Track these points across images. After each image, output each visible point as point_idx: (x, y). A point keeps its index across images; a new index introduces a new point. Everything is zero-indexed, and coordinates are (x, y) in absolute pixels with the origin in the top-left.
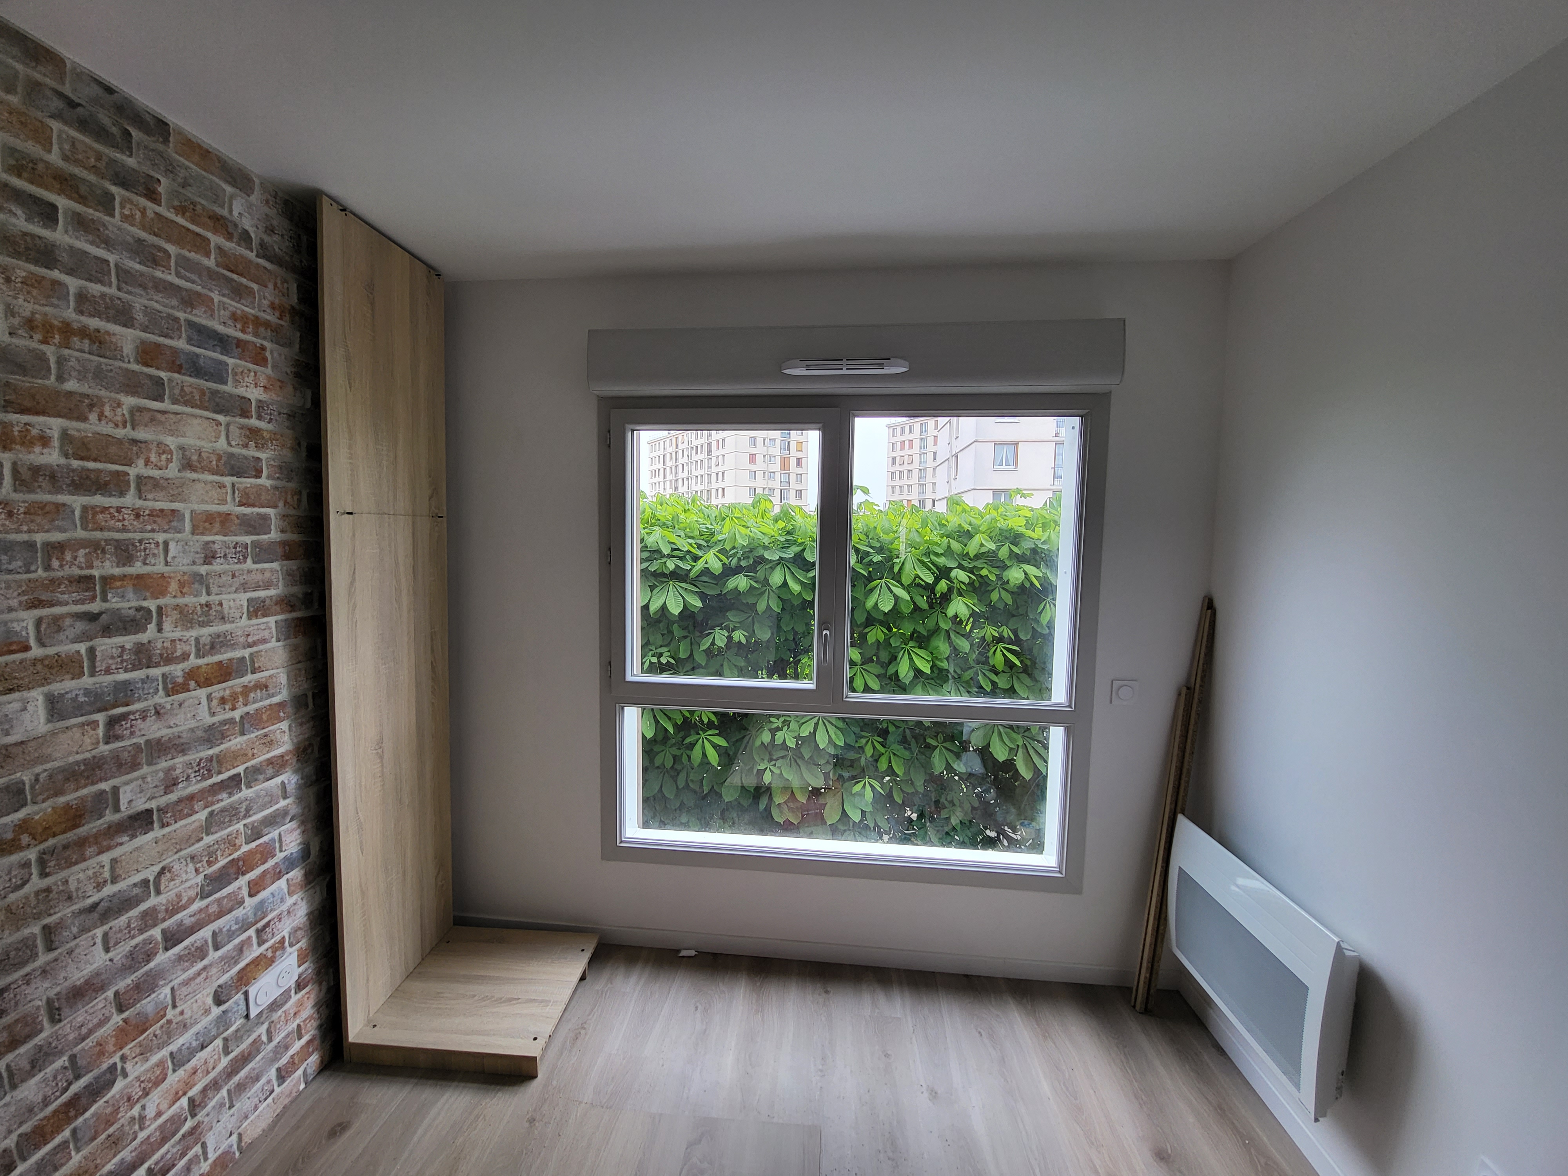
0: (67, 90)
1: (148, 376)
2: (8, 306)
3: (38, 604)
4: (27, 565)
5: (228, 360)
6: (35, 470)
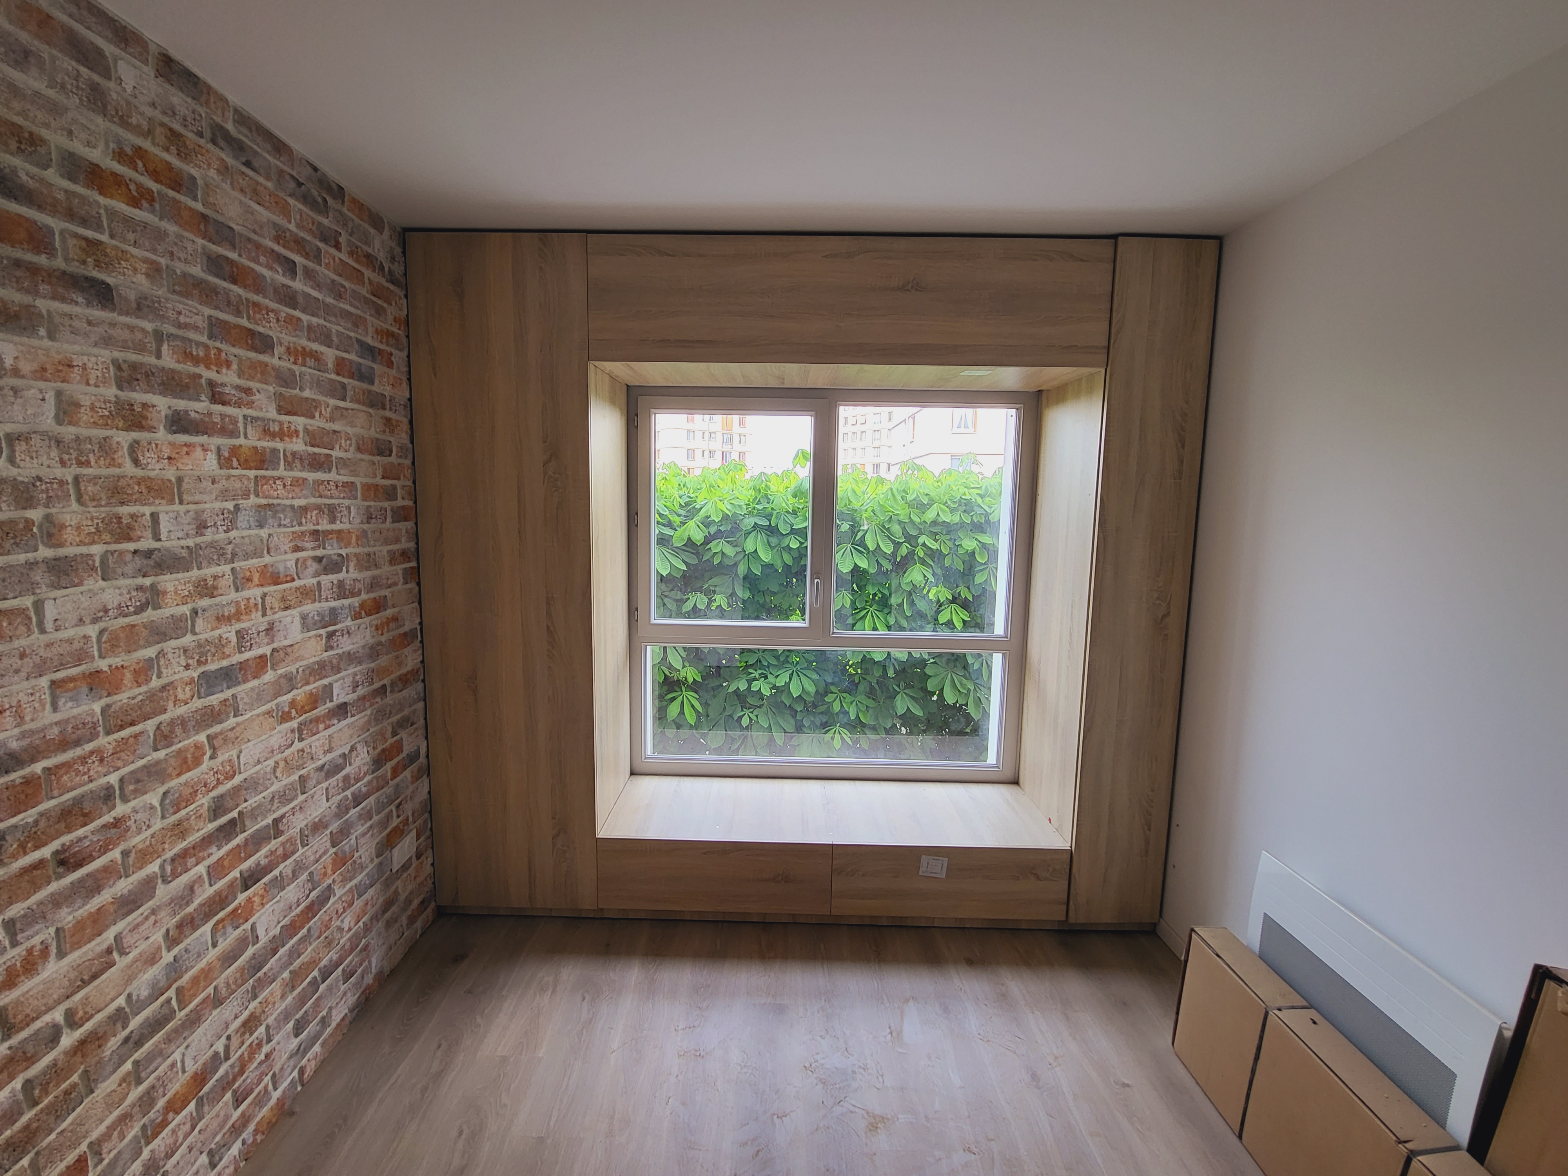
0: (295, 174)
1: (339, 382)
2: (278, 338)
3: (297, 549)
4: (292, 521)
5: (375, 366)
6: (294, 454)
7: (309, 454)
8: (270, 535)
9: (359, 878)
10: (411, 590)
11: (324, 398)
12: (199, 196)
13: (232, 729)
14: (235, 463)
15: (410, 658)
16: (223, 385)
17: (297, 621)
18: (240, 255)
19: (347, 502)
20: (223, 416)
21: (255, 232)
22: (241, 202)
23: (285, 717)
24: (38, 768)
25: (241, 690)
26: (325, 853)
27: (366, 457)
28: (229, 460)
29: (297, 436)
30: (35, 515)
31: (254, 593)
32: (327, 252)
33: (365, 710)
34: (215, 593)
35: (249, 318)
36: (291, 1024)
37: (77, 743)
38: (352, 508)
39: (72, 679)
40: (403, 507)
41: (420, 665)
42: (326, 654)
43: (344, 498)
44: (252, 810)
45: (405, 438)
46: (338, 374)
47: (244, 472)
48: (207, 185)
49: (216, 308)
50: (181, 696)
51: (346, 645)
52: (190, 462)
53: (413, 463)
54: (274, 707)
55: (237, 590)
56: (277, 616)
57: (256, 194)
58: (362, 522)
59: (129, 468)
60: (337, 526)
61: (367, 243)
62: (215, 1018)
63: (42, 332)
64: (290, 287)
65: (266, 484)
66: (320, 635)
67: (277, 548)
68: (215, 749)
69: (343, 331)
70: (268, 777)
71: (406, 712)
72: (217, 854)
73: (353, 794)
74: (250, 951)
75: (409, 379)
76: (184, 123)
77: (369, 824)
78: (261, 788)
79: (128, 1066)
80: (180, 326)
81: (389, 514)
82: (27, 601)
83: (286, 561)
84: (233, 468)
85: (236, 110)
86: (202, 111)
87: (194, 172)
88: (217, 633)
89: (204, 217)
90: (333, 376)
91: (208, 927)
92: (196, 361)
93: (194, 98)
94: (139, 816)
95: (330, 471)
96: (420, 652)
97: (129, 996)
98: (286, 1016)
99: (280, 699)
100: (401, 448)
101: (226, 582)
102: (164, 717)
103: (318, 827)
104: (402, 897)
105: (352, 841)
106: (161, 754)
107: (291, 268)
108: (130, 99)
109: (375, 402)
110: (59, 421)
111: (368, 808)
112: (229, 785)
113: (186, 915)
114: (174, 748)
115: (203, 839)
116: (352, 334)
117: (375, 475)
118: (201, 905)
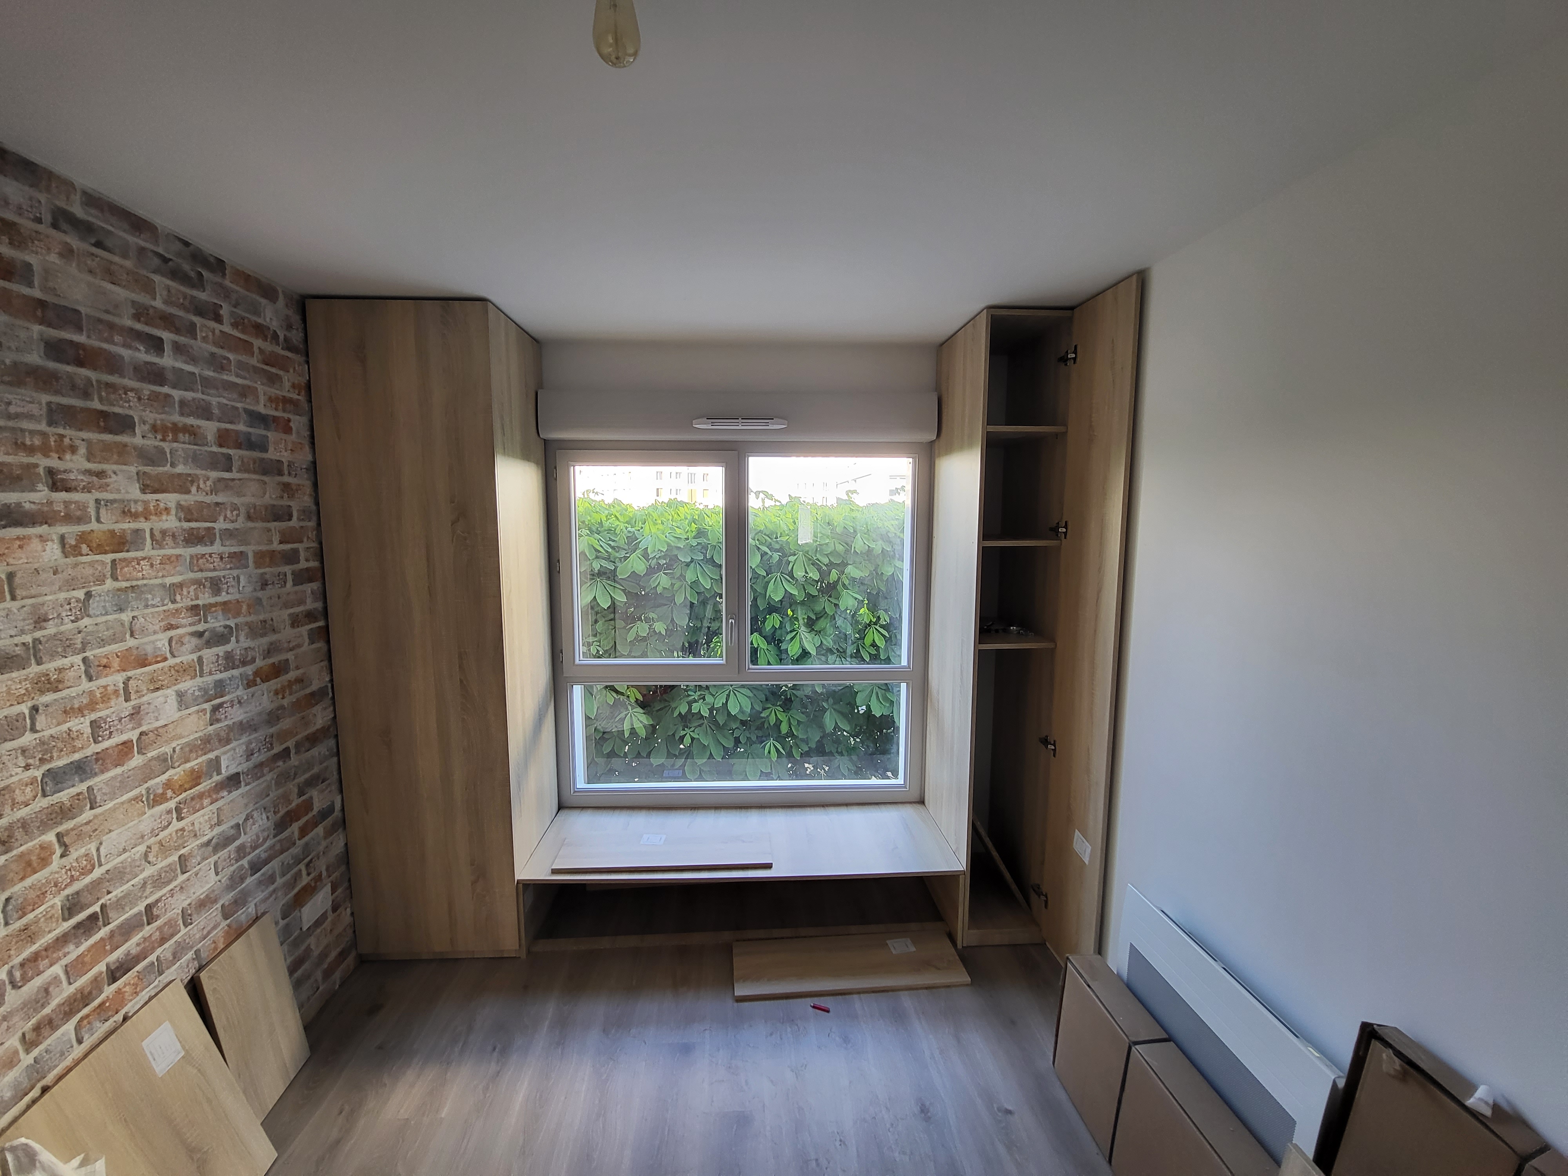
0: (160, 250)
1: (223, 454)
2: (141, 417)
3: (170, 627)
4: (162, 600)
5: (268, 434)
6: (164, 533)
7: (184, 530)
8: (133, 618)
10: (318, 649)
11: (203, 472)
12: (36, 282)
13: (88, 822)
14: (85, 550)
15: (318, 717)
16: (67, 471)
17: (173, 700)
18: (89, 337)
19: (235, 573)
20: (66, 503)
21: (107, 312)
22: (89, 284)
23: (158, 800)
25: (99, 780)
26: (215, 927)
27: (259, 524)
28: (76, 547)
29: (168, 514)
31: (114, 679)
32: (203, 325)
33: (263, 775)
34: (60, 687)
35: (101, 400)
38: (242, 578)
40: (307, 569)
41: (330, 723)
42: (211, 728)
43: (231, 569)
44: (118, 900)
45: (308, 501)
46: (221, 446)
47: (98, 557)
48: (46, 270)
49: (57, 392)
50: (19, 798)
51: (237, 715)
52: (23, 556)
53: (319, 524)
54: (144, 792)
55: (90, 680)
56: (145, 699)
57: (109, 274)
58: (255, 590)
60: (223, 597)
61: (256, 313)
64: (155, 364)
65: (127, 566)
66: (205, 710)
67: (144, 630)
68: (66, 846)
69: (225, 401)
70: (138, 863)
71: (316, 770)
72: (73, 952)
73: (250, 863)
75: (312, 443)
76: (19, 211)
77: (271, 888)
78: (129, 876)
80: (9, 417)
81: (290, 578)
83: (159, 641)
84: (82, 555)
85: (85, 193)
86: (42, 197)
87: (30, 259)
88: (65, 727)
89: (42, 303)
90: (215, 449)
91: (70, 1026)
92: (31, 450)
93: (30, 185)
95: (212, 543)
96: (332, 708)
99: (151, 783)
101: (75, 673)
103: (204, 902)
104: (315, 954)
105: (250, 910)
107: (155, 345)
109: (271, 469)
111: (270, 873)
112: (88, 880)
113: (43, 1017)
114: (15, 852)
115: (58, 939)
116: (239, 405)
117: (271, 542)
118: (60, 1005)
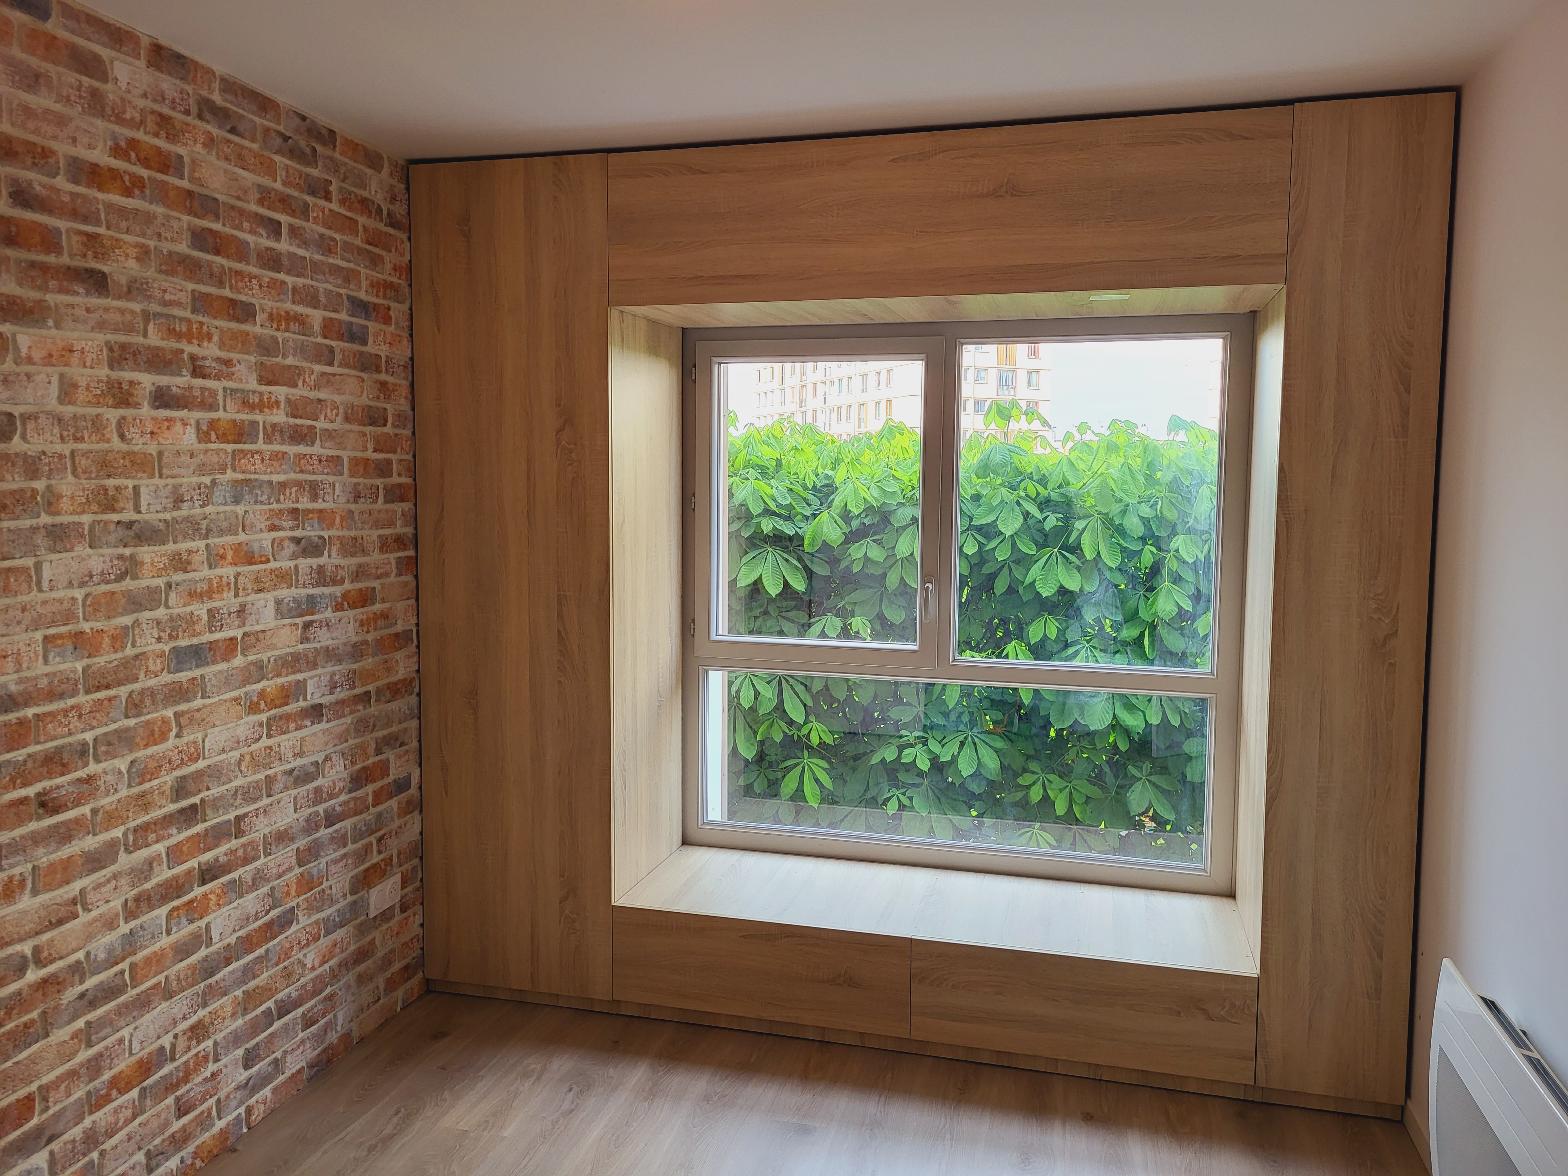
0: (281, 128)
1: (327, 346)
2: (261, 304)
3: (273, 528)
4: (269, 498)
5: (369, 324)
6: (274, 426)
7: (291, 426)
8: (245, 512)
9: (328, 912)
10: (406, 584)
11: (309, 365)
12: (186, 174)
13: (199, 710)
14: (213, 437)
15: (401, 664)
16: (204, 358)
17: (271, 606)
18: (224, 225)
19: (331, 479)
20: (203, 389)
21: (238, 198)
22: (226, 171)
23: (253, 709)
24: (30, 712)
25: (209, 671)
26: (290, 869)
27: (356, 428)
28: (207, 434)
29: (278, 407)
30: (39, 485)
31: (227, 571)
32: (315, 205)
33: (344, 716)
34: (189, 568)
35: (231, 288)
36: (240, 1052)
37: (62, 696)
38: (337, 485)
39: (60, 636)
40: (400, 485)
41: (415, 675)
42: (301, 647)
43: (328, 474)
44: (215, 799)
45: (404, 405)
46: (325, 337)
47: (222, 446)
48: (193, 161)
49: (200, 281)
50: (152, 668)
51: (324, 639)
52: (170, 437)
53: (414, 433)
54: (242, 695)
55: (210, 568)
56: (249, 598)
57: (240, 159)
58: (348, 501)
59: (116, 443)
60: (319, 505)
61: (363, 186)
62: (162, 1010)
63: (50, 323)
64: (274, 249)
65: (244, 458)
66: (296, 625)
67: (252, 526)
68: (181, 727)
69: (332, 288)
70: (233, 768)
71: (395, 728)
72: (178, 837)
73: (325, 811)
74: (203, 952)
75: (411, 335)
76: (173, 105)
77: (343, 851)
78: (224, 779)
79: (80, 1023)
80: (165, 304)
81: (381, 492)
82: (29, 562)
83: (264, 540)
84: (211, 442)
85: (222, 79)
86: (189, 89)
87: (182, 151)
88: (189, 609)
89: (190, 193)
90: (320, 340)
91: (162, 912)
92: (179, 336)
93: (182, 79)
94: (109, 778)
95: (313, 444)
96: (415, 659)
97: (88, 954)
98: (236, 1039)
99: (249, 688)
100: (399, 416)
101: (200, 558)
102: (136, 686)
103: (283, 837)
104: (380, 954)
105: (321, 865)
106: (131, 722)
107: (275, 229)
108: (126, 96)
109: (370, 364)
110: (61, 402)
111: (343, 832)
112: (193, 768)
113: (144, 891)
114: (143, 718)
115: (165, 817)
116: (343, 291)
117: (365, 448)
118: (158, 885)
